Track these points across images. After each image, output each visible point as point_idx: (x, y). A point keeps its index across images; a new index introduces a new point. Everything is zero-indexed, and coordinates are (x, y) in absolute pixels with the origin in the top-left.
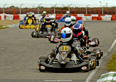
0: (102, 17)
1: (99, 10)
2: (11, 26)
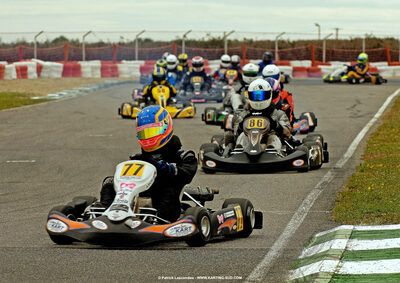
0: (323, 68)
1: (312, 47)
2: (56, 96)
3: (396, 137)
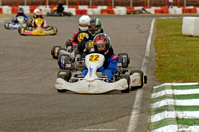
0: (114, 10)
3: (167, 42)
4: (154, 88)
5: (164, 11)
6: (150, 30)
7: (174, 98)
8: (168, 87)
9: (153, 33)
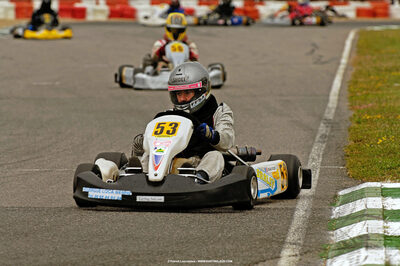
0: (260, 8)
3: (379, 85)
4: (341, 193)
5: (380, 11)
6: (340, 57)
7: (384, 218)
8: (373, 192)
9: (348, 64)
